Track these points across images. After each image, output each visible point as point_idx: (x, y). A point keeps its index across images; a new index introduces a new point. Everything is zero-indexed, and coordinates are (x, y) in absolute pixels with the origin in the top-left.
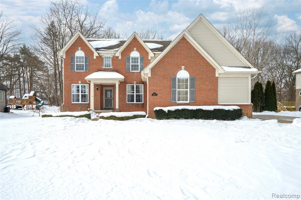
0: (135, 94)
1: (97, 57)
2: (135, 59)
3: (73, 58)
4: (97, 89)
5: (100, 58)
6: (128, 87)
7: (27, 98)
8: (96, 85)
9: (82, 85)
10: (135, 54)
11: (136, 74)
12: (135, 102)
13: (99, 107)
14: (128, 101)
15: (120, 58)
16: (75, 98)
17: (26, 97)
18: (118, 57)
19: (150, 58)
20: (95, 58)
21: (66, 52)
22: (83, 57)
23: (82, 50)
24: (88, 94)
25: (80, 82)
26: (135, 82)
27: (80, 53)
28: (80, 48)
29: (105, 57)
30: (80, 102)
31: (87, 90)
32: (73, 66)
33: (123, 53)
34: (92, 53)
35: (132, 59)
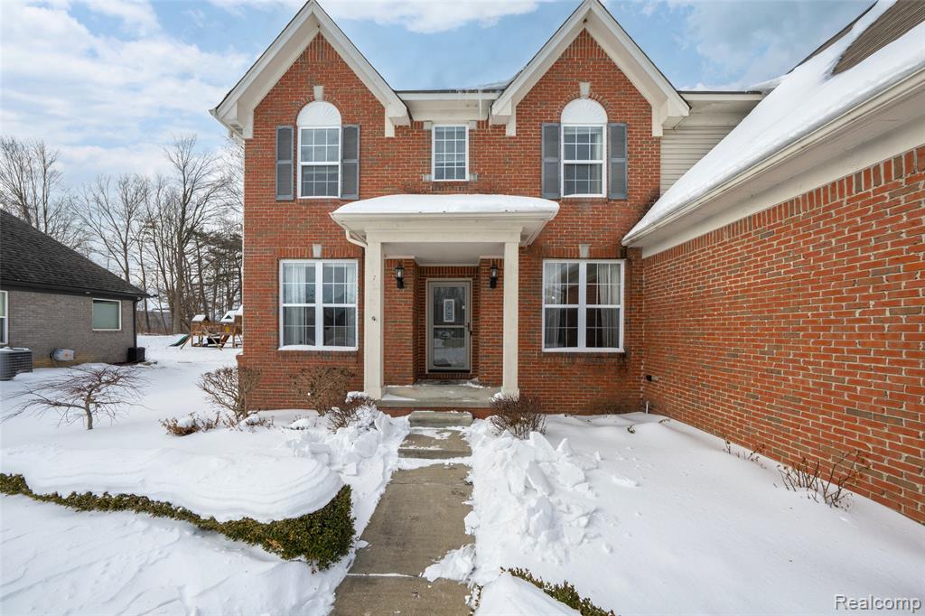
0: (582, 307)
1: (398, 129)
2: (585, 139)
3: (287, 138)
4: (401, 283)
5: (414, 132)
6: (551, 273)
7: (232, 320)
8: (390, 265)
9: (334, 263)
10: (584, 114)
11: (588, 211)
12: (582, 347)
13: (410, 369)
14: (549, 342)
15: (511, 131)
16: (297, 326)
17: (229, 317)
18: (502, 128)
19: (657, 132)
20: (389, 132)
21: (257, 111)
22: (333, 132)
23: (328, 97)
24: (355, 305)
25: (317, 250)
26: (584, 250)
27: (320, 117)
28: (318, 91)
29: (439, 134)
30: (319, 346)
31: (352, 285)
32: (286, 173)
33: (524, 109)
34: (378, 111)
35: (569, 138)
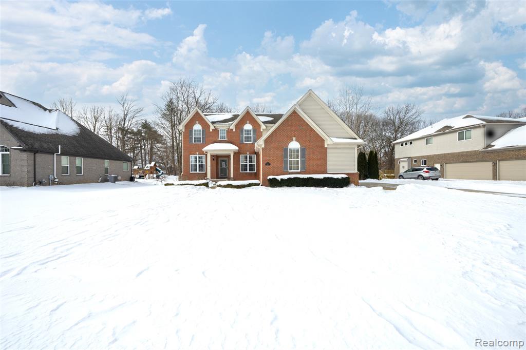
0: (248, 164)
1: (213, 130)
2: (248, 132)
3: (191, 131)
4: (213, 159)
5: (216, 130)
6: (242, 157)
7: (149, 168)
8: (212, 156)
9: (200, 156)
10: (248, 127)
11: (249, 145)
12: (248, 171)
13: (215, 176)
14: (242, 171)
15: (234, 130)
16: (193, 168)
17: (147, 167)
18: (232, 130)
19: (262, 130)
20: (211, 131)
21: (185, 126)
22: (200, 130)
23: (199, 123)
24: (205, 164)
25: (197, 153)
26: (248, 153)
27: (197, 127)
28: (197, 122)
29: (221, 130)
30: (198, 172)
31: (204, 160)
32: (191, 138)
33: (237, 126)
34: (209, 126)
35: (246, 131)
